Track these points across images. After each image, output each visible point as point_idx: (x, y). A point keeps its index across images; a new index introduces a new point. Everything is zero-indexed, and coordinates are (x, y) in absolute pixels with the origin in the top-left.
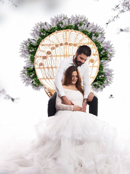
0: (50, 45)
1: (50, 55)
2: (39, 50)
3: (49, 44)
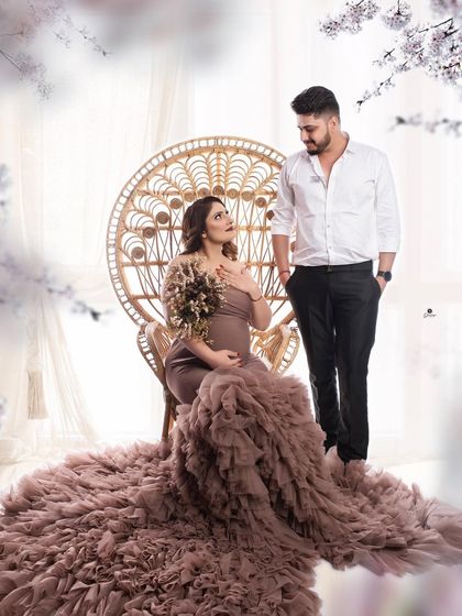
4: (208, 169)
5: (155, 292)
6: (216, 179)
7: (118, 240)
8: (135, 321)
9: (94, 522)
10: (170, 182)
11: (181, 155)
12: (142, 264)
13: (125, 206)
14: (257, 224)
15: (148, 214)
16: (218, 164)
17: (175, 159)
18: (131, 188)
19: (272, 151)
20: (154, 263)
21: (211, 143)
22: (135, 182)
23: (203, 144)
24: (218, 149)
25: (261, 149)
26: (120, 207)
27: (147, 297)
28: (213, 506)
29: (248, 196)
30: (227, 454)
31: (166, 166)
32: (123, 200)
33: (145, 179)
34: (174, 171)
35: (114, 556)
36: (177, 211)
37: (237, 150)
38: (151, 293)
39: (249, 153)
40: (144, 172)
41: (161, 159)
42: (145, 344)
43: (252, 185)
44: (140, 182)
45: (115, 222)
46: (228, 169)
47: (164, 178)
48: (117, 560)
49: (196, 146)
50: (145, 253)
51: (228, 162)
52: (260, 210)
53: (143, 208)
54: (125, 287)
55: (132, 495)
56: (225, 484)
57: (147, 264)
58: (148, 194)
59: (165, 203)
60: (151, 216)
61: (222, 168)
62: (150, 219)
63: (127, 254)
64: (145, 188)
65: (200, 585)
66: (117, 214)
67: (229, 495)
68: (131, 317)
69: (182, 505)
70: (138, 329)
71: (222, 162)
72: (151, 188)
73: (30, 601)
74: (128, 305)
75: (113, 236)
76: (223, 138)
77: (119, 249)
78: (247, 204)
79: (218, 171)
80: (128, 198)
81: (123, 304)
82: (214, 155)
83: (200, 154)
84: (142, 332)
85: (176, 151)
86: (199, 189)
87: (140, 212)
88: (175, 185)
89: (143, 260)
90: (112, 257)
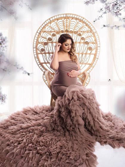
0: (51, 32)
1: (51, 41)
2: (41, 36)
3: (50, 30)
4: (64, 24)
5: (48, 62)
6: (66, 27)
7: (36, 46)
8: (42, 70)
9: (31, 131)
10: (52, 28)
11: (55, 19)
12: (44, 53)
13: (38, 35)
14: (78, 41)
15: (45, 38)
16: (67, 23)
17: (53, 21)
18: (40, 30)
19: (84, 18)
20: (47, 53)
21: (65, 16)
22: (41, 28)
23: (62, 16)
24: (67, 18)
25: (80, 18)
26: (37, 36)
27: (45, 63)
28: (68, 126)
29: (76, 33)
30: (74, 112)
31: (51, 23)
32: (38, 34)
33: (44, 27)
34: (53, 25)
35: (37, 142)
36: (54, 37)
37: (73, 18)
38: (46, 62)
39: (76, 19)
40: (44, 25)
41: (49, 21)
42: (45, 78)
43: (77, 29)
44: (43, 28)
45: (35, 41)
46: (70, 24)
47: (50, 27)
48: (38, 143)
49: (60, 17)
50: (45, 50)
51: (70, 22)
52: (79, 37)
53: (44, 37)
54: (39, 60)
55: (42, 122)
56: (72, 120)
57: (45, 53)
58: (45, 32)
59: (50, 35)
60: (46, 39)
61: (68, 24)
62: (46, 40)
63: (39, 51)
64: (44, 30)
65: (62, 153)
66: (36, 38)
67: (73, 124)
68: (41, 69)
69: (57, 126)
70: (43, 73)
71: (68, 22)
72: (46, 30)
73: (13, 157)
74: (40, 66)
75: (35, 45)
76: (68, 14)
77: (37, 49)
78: (75, 35)
79: (67, 25)
80: (39, 33)
81: (38, 65)
82: (65, 20)
83: (61, 19)
84: (44, 74)
85: (54, 18)
86: (61, 30)
87: (43, 37)
88: (53, 29)
89: (44, 52)
90: (35, 51)
